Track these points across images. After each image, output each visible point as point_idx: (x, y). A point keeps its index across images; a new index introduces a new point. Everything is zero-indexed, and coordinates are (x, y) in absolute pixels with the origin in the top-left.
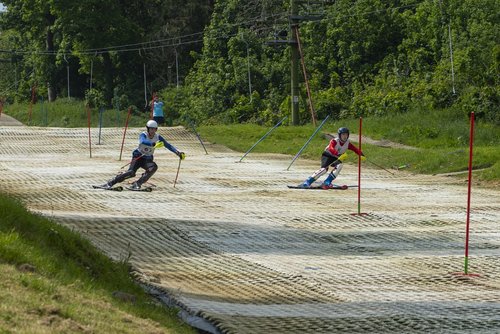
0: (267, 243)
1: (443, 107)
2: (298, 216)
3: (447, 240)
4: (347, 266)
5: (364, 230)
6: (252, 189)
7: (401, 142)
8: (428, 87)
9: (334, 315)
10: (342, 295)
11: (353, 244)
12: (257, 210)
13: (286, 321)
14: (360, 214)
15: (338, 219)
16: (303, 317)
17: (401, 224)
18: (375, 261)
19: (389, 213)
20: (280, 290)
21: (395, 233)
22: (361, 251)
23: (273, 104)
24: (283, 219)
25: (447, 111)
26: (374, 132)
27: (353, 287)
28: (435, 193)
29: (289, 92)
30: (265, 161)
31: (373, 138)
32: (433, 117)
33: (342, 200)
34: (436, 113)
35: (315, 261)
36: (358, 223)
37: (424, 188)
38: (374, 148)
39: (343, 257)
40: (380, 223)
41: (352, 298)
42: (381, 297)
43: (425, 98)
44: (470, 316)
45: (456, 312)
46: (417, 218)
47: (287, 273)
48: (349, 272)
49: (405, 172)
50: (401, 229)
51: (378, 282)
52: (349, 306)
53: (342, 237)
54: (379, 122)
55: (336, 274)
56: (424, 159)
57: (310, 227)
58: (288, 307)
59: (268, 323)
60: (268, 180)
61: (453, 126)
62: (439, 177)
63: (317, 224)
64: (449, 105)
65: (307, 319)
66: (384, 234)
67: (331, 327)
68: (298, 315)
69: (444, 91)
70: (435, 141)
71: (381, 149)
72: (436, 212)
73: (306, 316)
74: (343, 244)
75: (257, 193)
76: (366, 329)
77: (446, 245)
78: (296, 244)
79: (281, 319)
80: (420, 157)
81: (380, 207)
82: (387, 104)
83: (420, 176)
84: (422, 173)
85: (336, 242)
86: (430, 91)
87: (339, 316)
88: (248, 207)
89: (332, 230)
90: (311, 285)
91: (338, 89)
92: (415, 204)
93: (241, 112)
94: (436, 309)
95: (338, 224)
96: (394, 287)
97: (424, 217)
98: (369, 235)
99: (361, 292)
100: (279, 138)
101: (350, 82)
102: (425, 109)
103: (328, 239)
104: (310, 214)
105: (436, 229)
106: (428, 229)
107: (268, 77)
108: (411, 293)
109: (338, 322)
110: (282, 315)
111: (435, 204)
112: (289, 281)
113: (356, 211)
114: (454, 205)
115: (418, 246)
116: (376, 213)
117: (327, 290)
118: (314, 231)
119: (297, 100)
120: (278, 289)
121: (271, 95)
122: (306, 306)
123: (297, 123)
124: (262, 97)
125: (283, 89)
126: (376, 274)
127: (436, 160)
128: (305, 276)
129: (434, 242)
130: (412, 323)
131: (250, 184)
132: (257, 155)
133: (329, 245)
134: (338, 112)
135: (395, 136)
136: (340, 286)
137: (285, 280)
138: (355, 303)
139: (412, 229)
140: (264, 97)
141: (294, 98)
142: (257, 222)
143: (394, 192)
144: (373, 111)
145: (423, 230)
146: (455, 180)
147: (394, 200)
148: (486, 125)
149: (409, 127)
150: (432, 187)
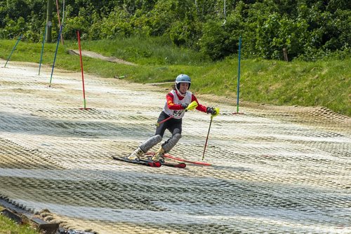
0: (17, 126)
1: (156, 35)
2: (42, 108)
3: (146, 130)
4: (72, 145)
5: (88, 120)
6: (11, 87)
7: (124, 59)
8: (146, 20)
9: (57, 178)
10: (65, 165)
11: (78, 130)
12: (12, 102)
13: (23, 180)
14: (86, 109)
15: (70, 111)
16: (35, 178)
17: (115, 118)
18: (92, 142)
19: (107, 110)
20: (21, 158)
21: (109, 124)
22: (83, 134)
23: (33, 27)
24: (31, 110)
25: (159, 38)
26: (105, 50)
27: (73, 160)
28: (143, 97)
29: (45, 18)
30: (23, 68)
31: (104, 55)
32: (148, 41)
33: (75, 98)
34: (151, 39)
35: (49, 140)
36: (84, 115)
37: (135, 93)
38: (104, 62)
39: (69, 138)
40: (100, 116)
41: (71, 166)
42: (92, 167)
43: (144, 28)
44: (153, 184)
45: (144, 180)
46: (127, 114)
47: (28, 147)
48: (73, 149)
49: (123, 81)
50: (114, 121)
51: (92, 157)
52: (69, 172)
53: (71, 125)
54: (109, 43)
55: (63, 149)
56: (138, 72)
57: (50, 117)
58: (25, 171)
59: (10, 180)
60: (24, 81)
61: (162, 50)
62: (148, 85)
63: (54, 115)
64: (161, 34)
65: (38, 180)
66: (101, 124)
67: (54, 186)
68: (31, 176)
69: (158, 23)
70: (149, 60)
71: (108, 64)
72: (140, 110)
73: (37, 177)
74: (71, 130)
75: (14, 90)
76: (78, 188)
77: (144, 133)
78: (37, 127)
79: (20, 178)
80: (135, 70)
81: (101, 105)
82: (116, 30)
83: (134, 84)
84: (136, 82)
85: (66, 128)
86: (148, 23)
87: (61, 179)
88: (6, 100)
89: (64, 119)
90: (44, 156)
91: (82, 17)
92: (126, 104)
93: (10, 31)
94: (130, 177)
95: (69, 115)
96: (102, 161)
97: (131, 114)
98: (90, 124)
99: (79, 163)
100: (35, 51)
101: (91, 13)
102: (143, 36)
103: (61, 125)
104: (50, 107)
105: (139, 122)
106: (134, 122)
107: (31, 6)
108: (114, 166)
109: (59, 183)
110: (21, 176)
111: (141, 104)
112: (29, 153)
113: (83, 107)
114: (154, 106)
115: (124, 133)
116: (97, 109)
117: (55, 160)
118: (52, 119)
119: (50, 24)
120: (20, 158)
121: (32, 20)
122: (39, 171)
123: (49, 41)
124: (26, 21)
125: (42, 15)
126: (91, 151)
127: (146, 74)
128: (40, 150)
129: (136, 131)
130: (112, 186)
131: (9, 83)
132: (18, 63)
133: (61, 129)
134: (80, 35)
135: (120, 54)
136: (65, 158)
137: (26, 152)
138: (73, 171)
139: (122, 121)
140: (28, 21)
141: (48, 23)
142: (12, 111)
143: (113, 95)
144: (106, 35)
145: (130, 122)
146: (158, 88)
147: (112, 100)
148: (187, 50)
149: (130, 48)
150: (141, 93)
